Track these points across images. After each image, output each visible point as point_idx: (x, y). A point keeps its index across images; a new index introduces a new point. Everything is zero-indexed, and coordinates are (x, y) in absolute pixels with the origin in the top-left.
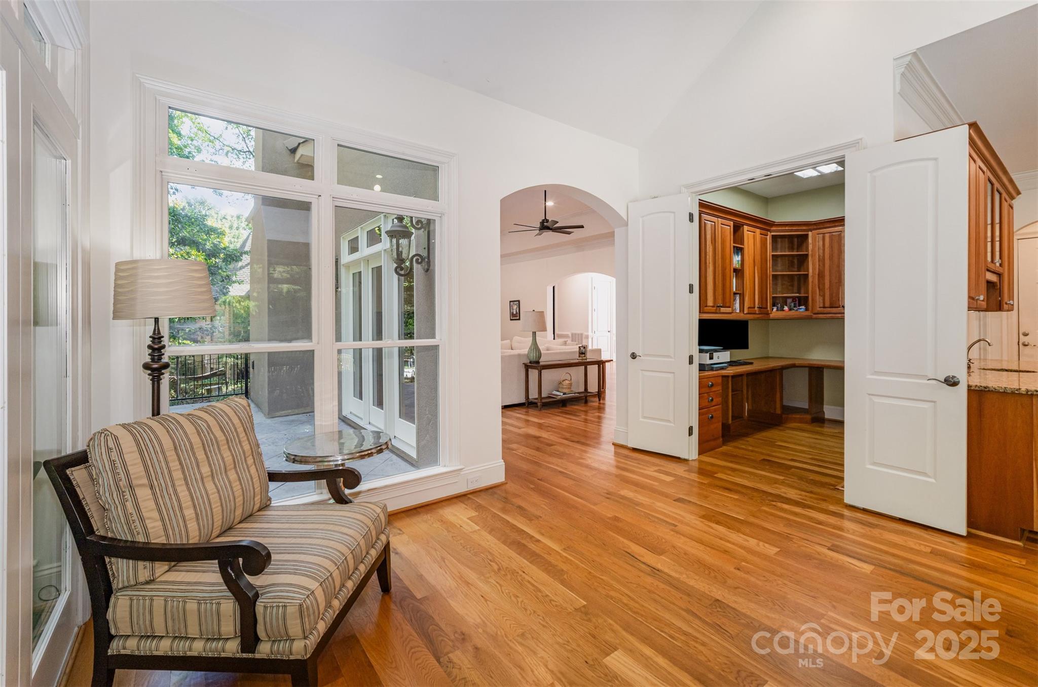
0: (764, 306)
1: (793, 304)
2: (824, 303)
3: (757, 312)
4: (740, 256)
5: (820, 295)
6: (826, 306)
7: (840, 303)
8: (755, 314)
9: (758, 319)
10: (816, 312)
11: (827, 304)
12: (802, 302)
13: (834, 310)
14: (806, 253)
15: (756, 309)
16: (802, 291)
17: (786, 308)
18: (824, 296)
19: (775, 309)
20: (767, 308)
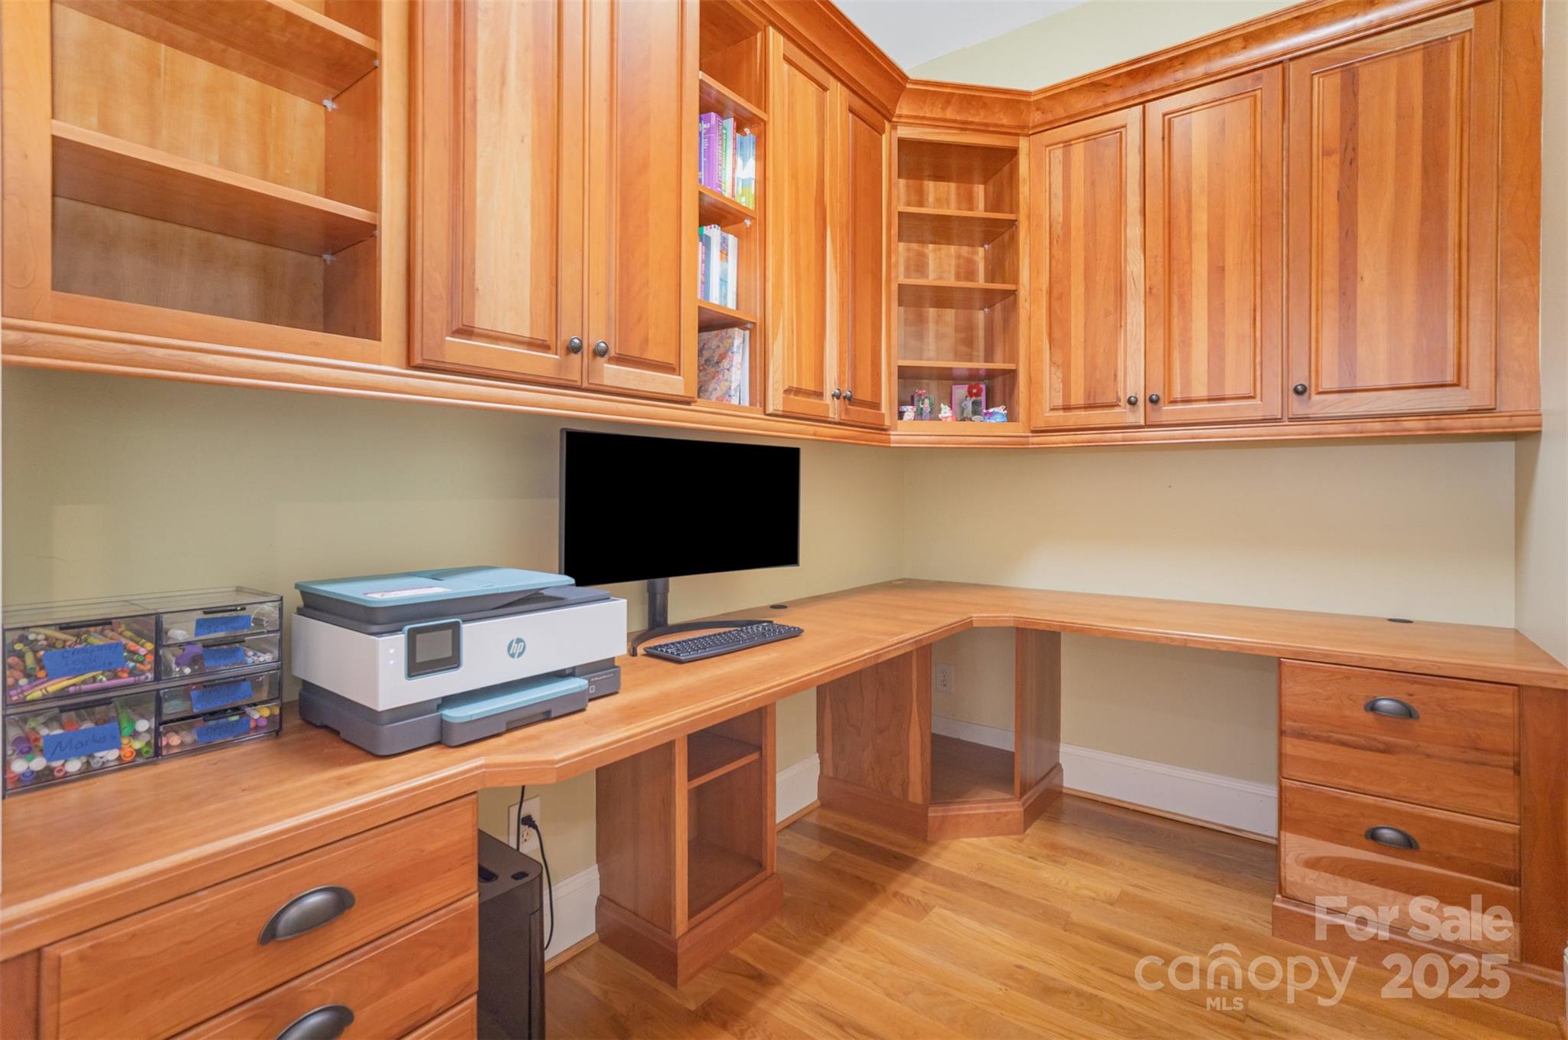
0: (864, 394)
1: (969, 403)
2: (1066, 393)
3: (833, 415)
4: (752, 162)
5: (1052, 363)
6: (1073, 402)
7: (1121, 386)
8: (824, 421)
9: (835, 443)
10: (1040, 424)
11: (1078, 397)
12: (998, 396)
13: (1098, 417)
14: (1012, 217)
15: (828, 399)
16: (999, 354)
17: (946, 412)
18: (1066, 367)
19: (909, 412)
20: (876, 406)
